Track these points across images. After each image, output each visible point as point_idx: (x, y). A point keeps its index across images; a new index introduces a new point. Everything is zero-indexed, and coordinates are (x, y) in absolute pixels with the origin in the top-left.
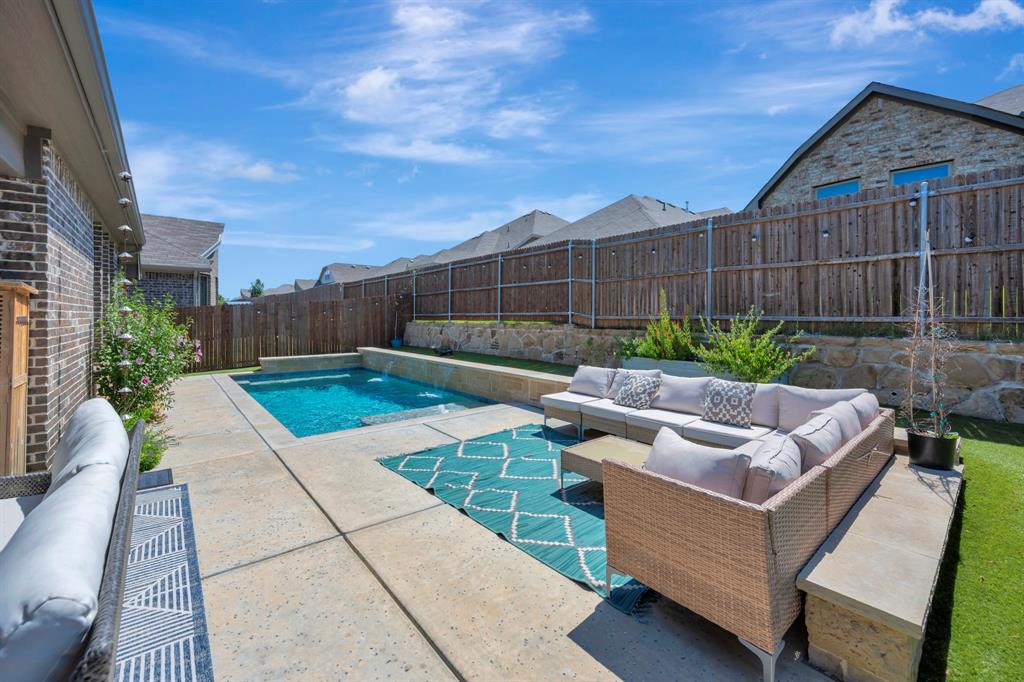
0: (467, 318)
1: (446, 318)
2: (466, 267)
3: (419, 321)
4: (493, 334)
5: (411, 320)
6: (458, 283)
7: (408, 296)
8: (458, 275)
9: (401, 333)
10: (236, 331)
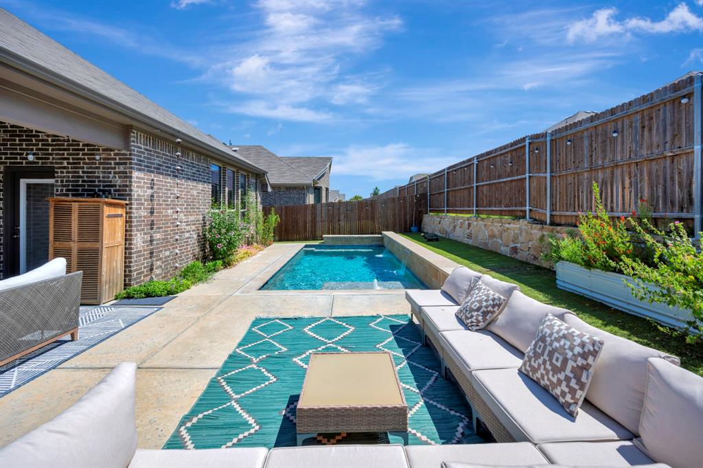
0: (456, 212)
1: (443, 211)
2: (455, 171)
3: (432, 214)
4: (469, 225)
5: (427, 213)
6: (451, 183)
7: (424, 196)
8: (451, 177)
9: (419, 223)
10: (318, 219)
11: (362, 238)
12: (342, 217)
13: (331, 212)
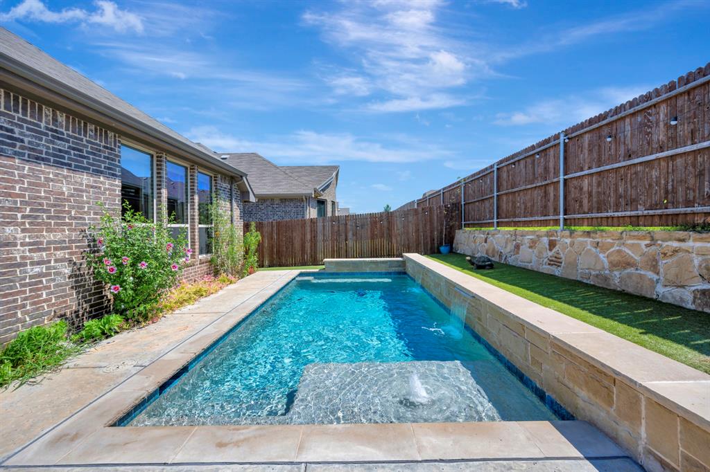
0: (516, 224)
1: (491, 224)
3: (467, 229)
4: (552, 244)
5: (460, 228)
6: (505, 183)
7: (456, 206)
8: (504, 175)
9: (450, 240)
10: (320, 237)
11: (377, 262)
12: (350, 235)
13: (336, 228)
